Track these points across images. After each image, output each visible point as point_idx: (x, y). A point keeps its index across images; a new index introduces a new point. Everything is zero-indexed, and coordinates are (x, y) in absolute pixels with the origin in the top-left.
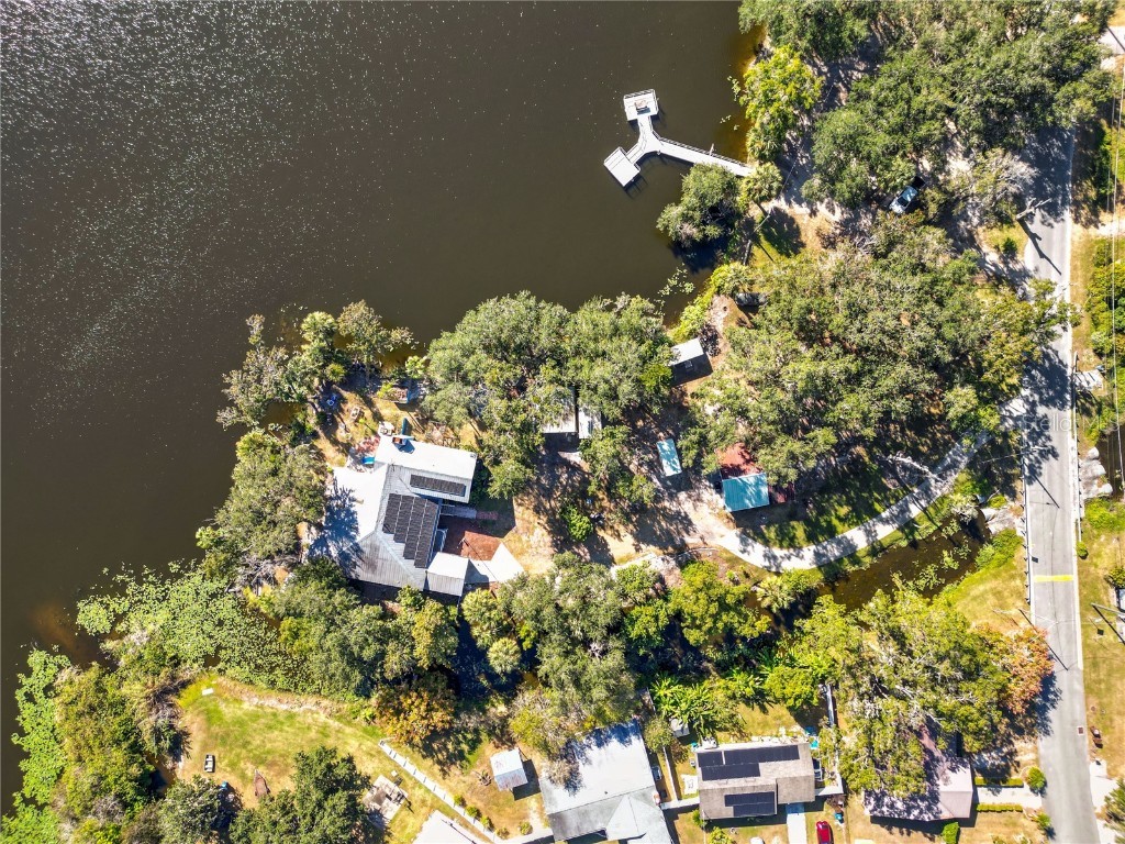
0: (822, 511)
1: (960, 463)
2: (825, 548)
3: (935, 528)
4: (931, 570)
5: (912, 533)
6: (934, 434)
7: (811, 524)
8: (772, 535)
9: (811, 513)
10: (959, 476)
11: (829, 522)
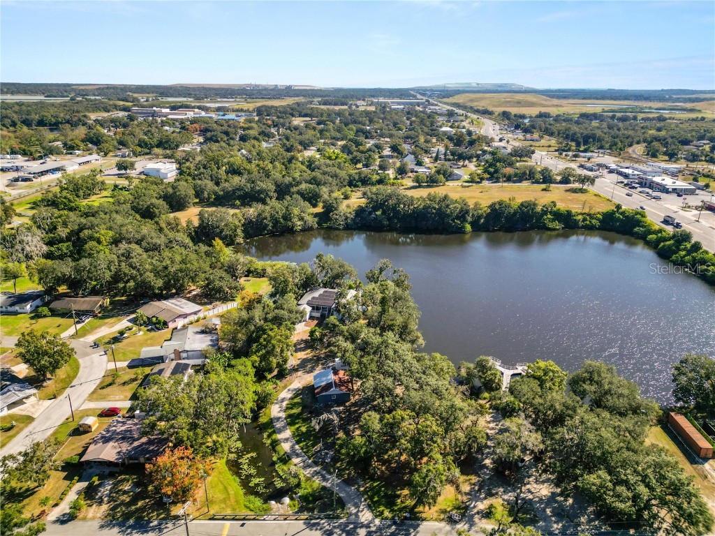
0: (304, 420)
1: (327, 482)
2: (282, 421)
3: (281, 474)
4: (253, 471)
5: (281, 461)
6: (348, 469)
7: (298, 416)
8: (296, 400)
9: (305, 415)
10: (317, 482)
11: (297, 423)
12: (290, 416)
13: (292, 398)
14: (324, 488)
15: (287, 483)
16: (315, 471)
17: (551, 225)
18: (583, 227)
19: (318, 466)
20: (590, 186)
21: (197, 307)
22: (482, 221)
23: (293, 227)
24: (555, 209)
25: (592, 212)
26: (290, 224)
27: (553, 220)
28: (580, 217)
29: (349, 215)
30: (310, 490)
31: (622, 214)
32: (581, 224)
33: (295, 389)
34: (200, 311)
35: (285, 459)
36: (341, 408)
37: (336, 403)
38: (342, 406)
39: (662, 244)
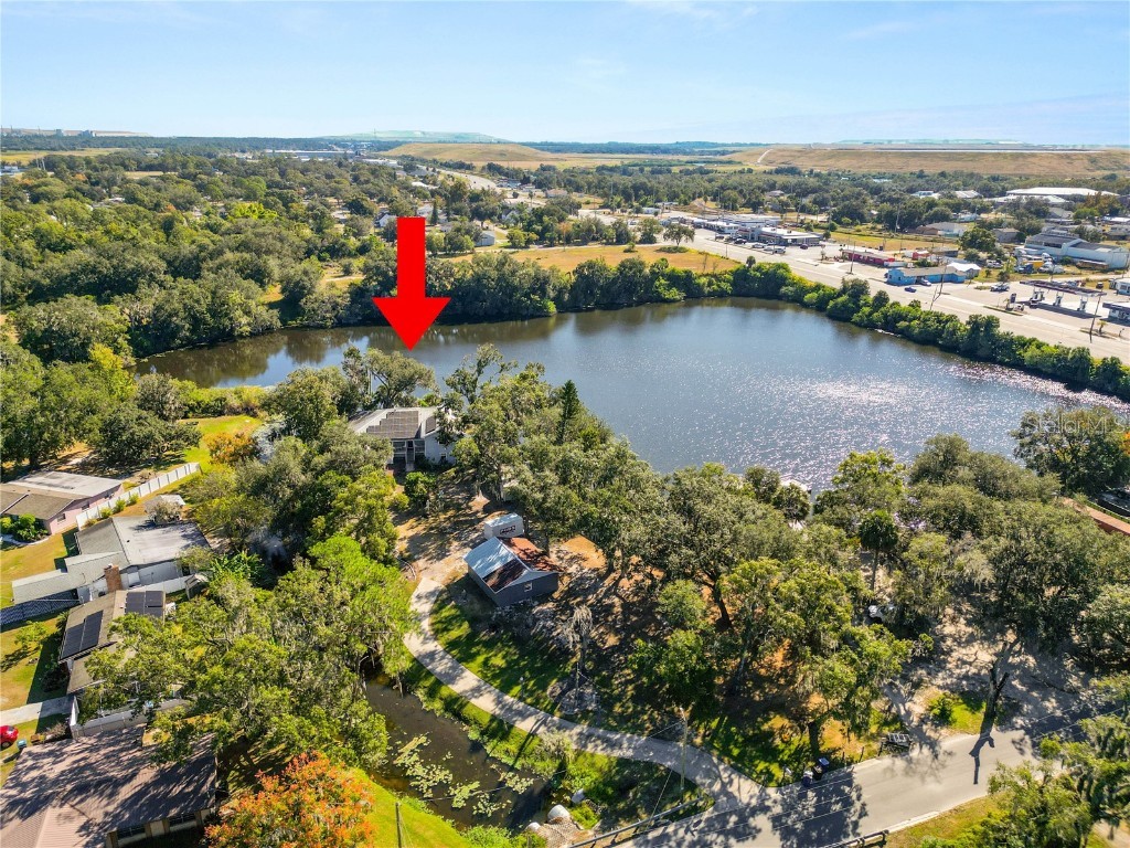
0: (489, 645)
1: (620, 748)
2: (443, 658)
3: (511, 762)
4: (442, 775)
5: (492, 736)
6: (644, 712)
7: (470, 639)
8: (445, 613)
9: (484, 636)
10: (601, 755)
11: (478, 653)
12: (451, 645)
13: (434, 612)
14: (623, 763)
15: (536, 775)
16: (581, 734)
17: (667, 295)
18: (711, 294)
19: (578, 723)
20: (690, 241)
21: (108, 484)
22: (566, 296)
23: (232, 329)
24: (667, 270)
25: (718, 271)
26: (227, 323)
27: (669, 287)
28: (704, 280)
29: (339, 300)
30: (595, 775)
31: (758, 269)
32: (706, 290)
33: (432, 594)
34: (117, 488)
35: (499, 729)
36: (550, 605)
37: (534, 599)
38: (548, 601)
39: (831, 303)
